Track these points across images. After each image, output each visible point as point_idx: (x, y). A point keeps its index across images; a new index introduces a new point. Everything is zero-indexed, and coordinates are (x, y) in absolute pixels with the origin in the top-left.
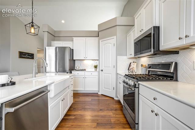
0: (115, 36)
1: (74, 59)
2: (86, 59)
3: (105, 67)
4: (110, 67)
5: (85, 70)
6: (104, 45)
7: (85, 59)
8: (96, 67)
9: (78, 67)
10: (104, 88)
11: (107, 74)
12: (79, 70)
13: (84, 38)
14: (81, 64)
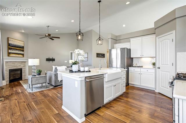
0: (174, 31)
1: (131, 57)
2: (143, 56)
3: (162, 64)
4: (168, 65)
5: (142, 67)
6: (161, 42)
7: (141, 57)
8: (154, 64)
9: (135, 64)
10: (162, 86)
11: (164, 72)
12: (136, 67)
13: (140, 38)
14: (138, 62)
